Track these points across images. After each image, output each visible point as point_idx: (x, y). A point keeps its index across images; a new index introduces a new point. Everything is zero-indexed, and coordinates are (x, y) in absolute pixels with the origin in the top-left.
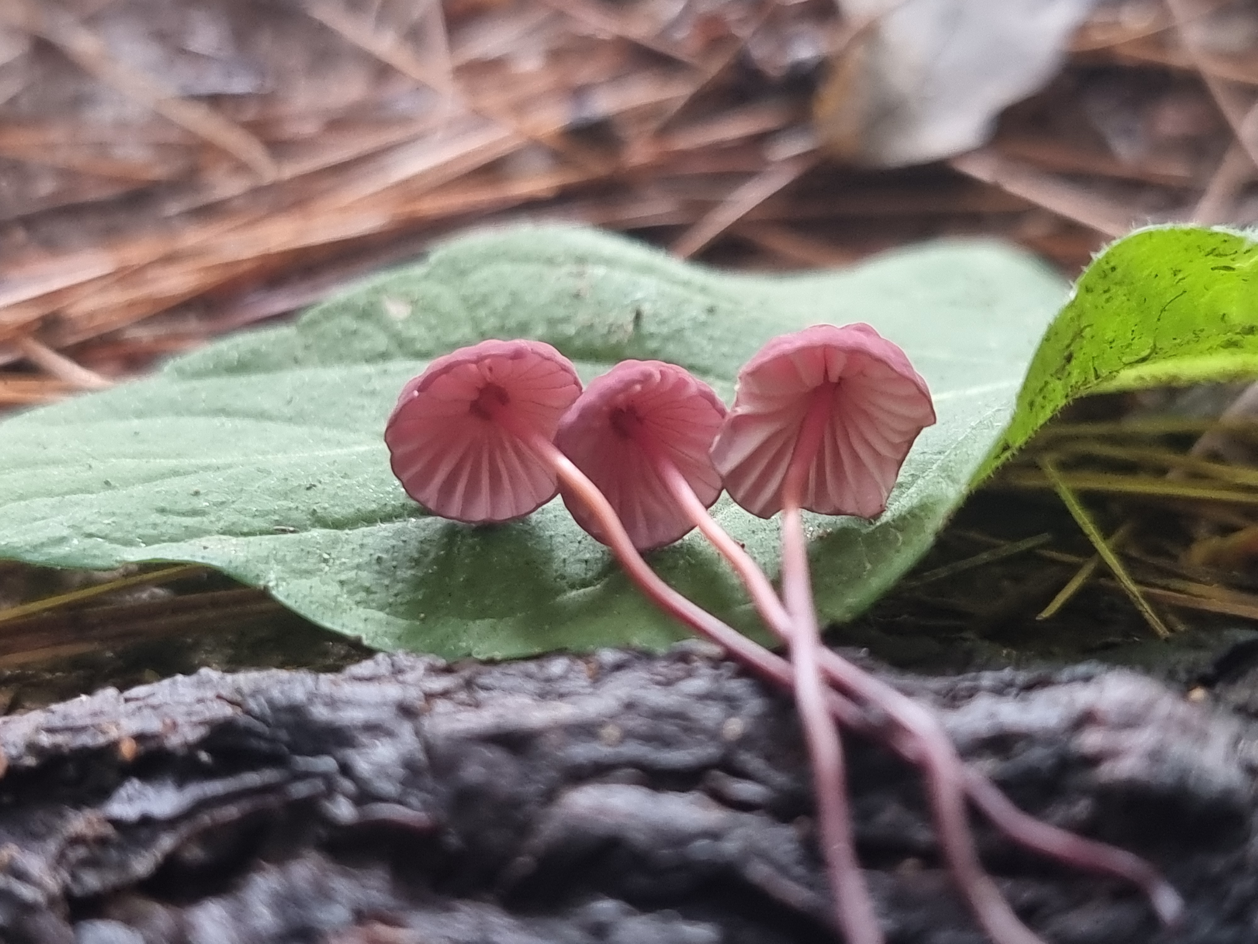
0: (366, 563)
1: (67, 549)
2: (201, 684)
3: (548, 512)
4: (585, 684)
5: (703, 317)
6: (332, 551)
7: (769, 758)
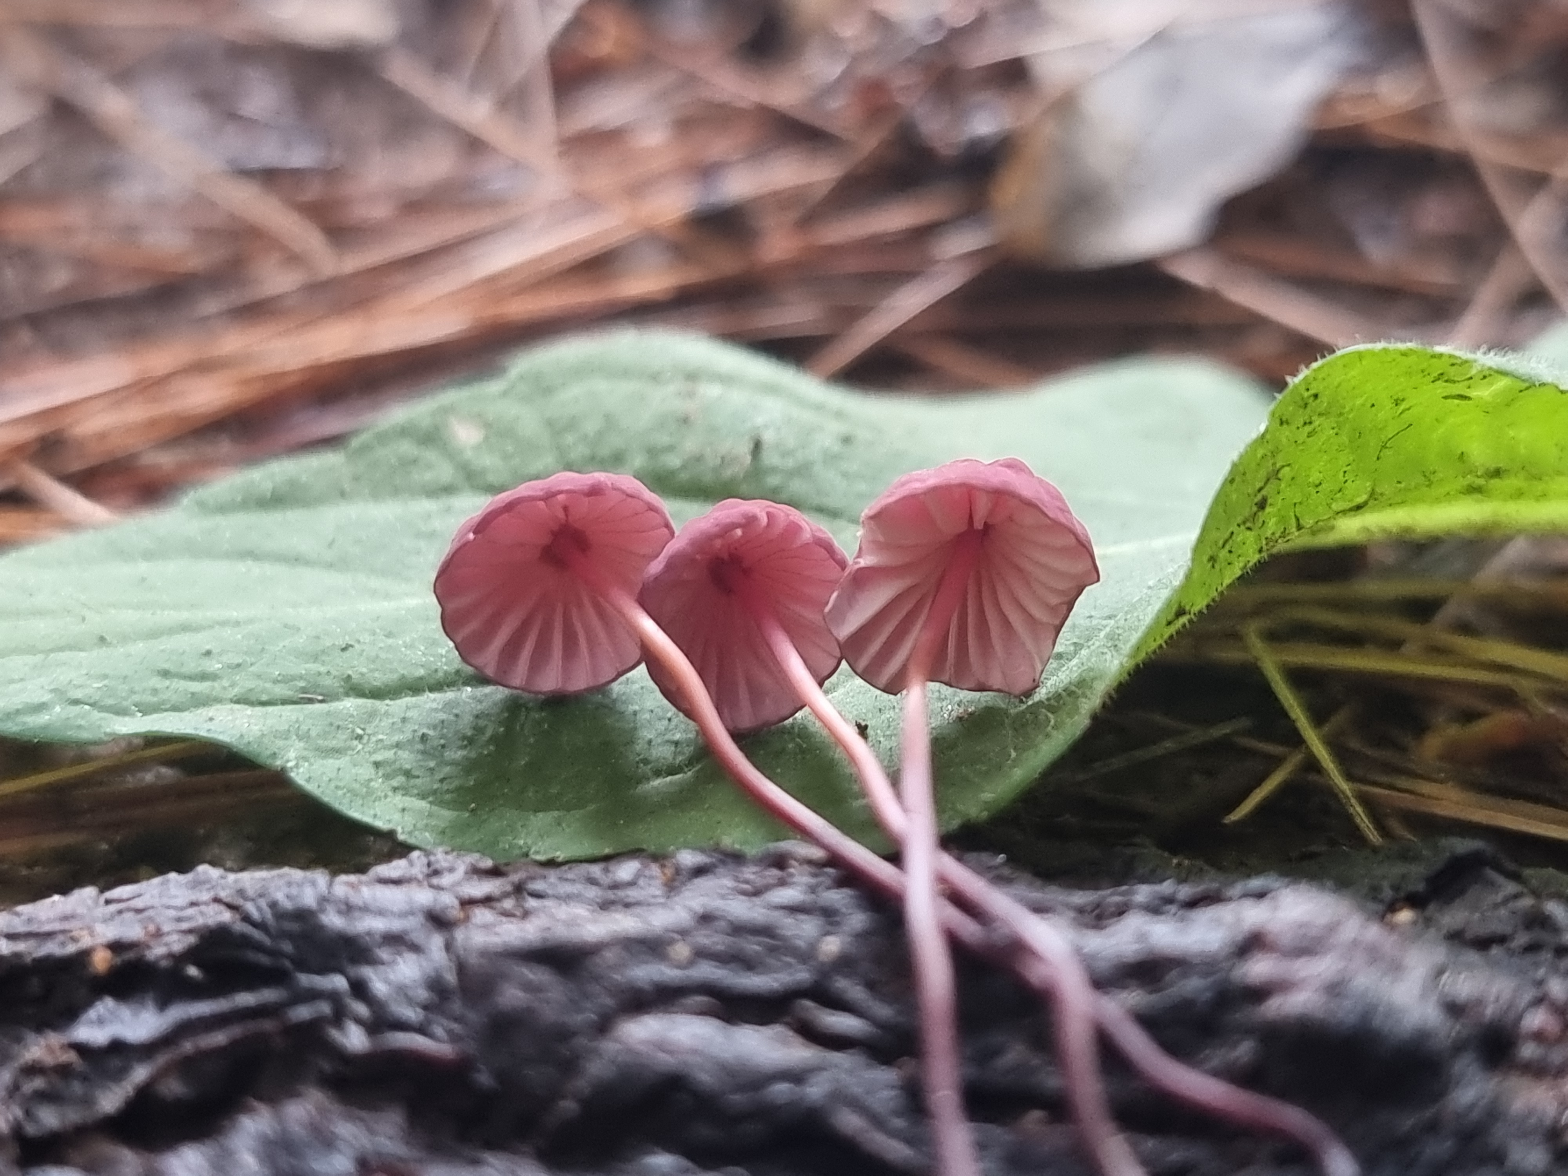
0: (408, 741)
1: (47, 717)
2: (196, 884)
3: (633, 683)
4: (658, 893)
5: (837, 448)
6: (367, 727)
7: (871, 986)
